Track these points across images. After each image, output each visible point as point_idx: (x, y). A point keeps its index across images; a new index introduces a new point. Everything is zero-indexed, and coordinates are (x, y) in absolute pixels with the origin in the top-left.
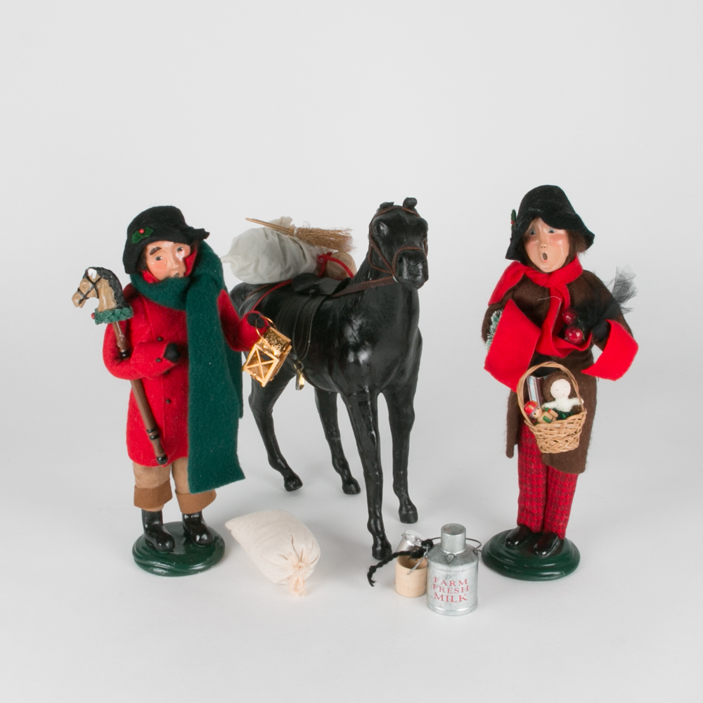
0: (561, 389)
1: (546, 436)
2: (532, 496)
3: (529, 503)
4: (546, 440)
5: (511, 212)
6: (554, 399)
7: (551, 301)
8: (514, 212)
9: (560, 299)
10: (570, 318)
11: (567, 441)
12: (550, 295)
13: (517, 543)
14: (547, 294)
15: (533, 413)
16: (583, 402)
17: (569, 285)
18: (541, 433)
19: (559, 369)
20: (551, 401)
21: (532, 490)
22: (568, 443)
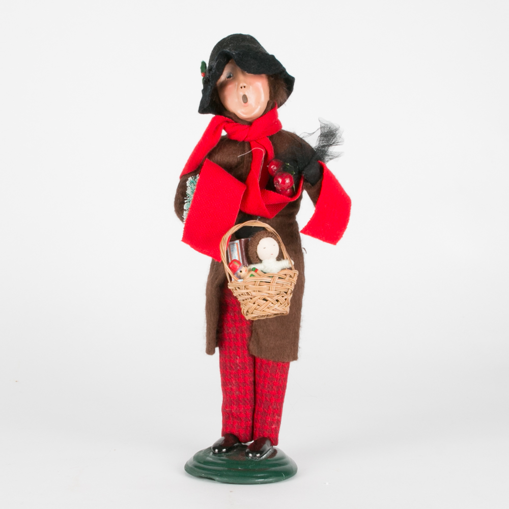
0: (268, 247)
1: (254, 294)
2: (239, 397)
3: (235, 407)
4: (254, 299)
5: (200, 65)
6: (261, 261)
7: (251, 155)
8: (204, 64)
9: (262, 150)
10: (275, 168)
11: (277, 301)
12: (250, 149)
13: (224, 450)
14: (247, 148)
15: (239, 271)
16: (293, 263)
17: (271, 138)
18: (248, 291)
19: (264, 229)
20: (256, 263)
21: (240, 389)
22: (279, 303)
